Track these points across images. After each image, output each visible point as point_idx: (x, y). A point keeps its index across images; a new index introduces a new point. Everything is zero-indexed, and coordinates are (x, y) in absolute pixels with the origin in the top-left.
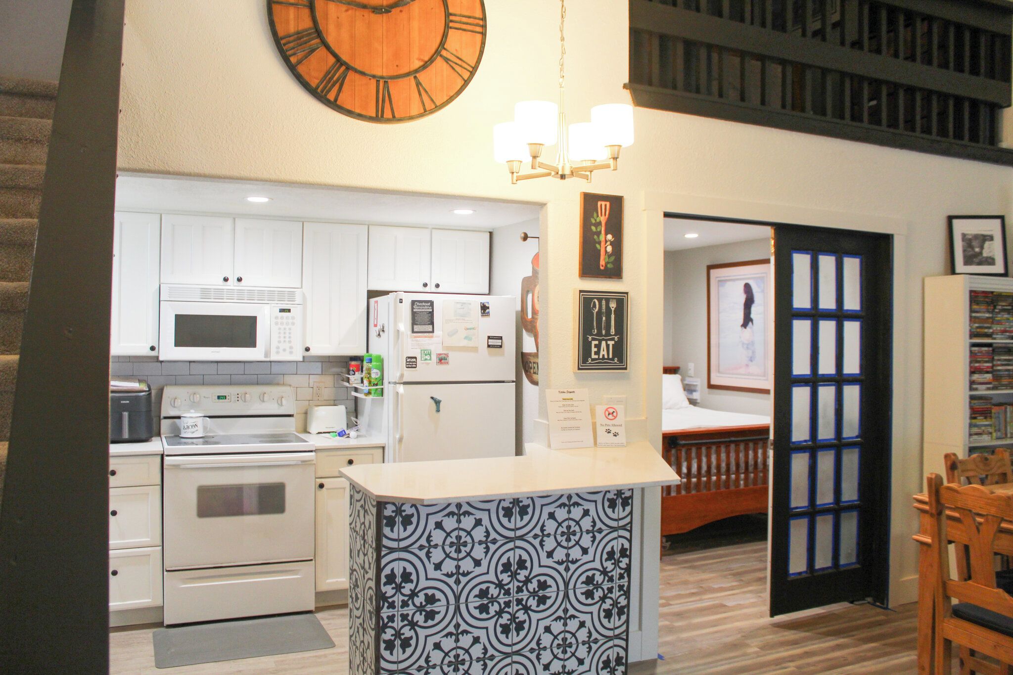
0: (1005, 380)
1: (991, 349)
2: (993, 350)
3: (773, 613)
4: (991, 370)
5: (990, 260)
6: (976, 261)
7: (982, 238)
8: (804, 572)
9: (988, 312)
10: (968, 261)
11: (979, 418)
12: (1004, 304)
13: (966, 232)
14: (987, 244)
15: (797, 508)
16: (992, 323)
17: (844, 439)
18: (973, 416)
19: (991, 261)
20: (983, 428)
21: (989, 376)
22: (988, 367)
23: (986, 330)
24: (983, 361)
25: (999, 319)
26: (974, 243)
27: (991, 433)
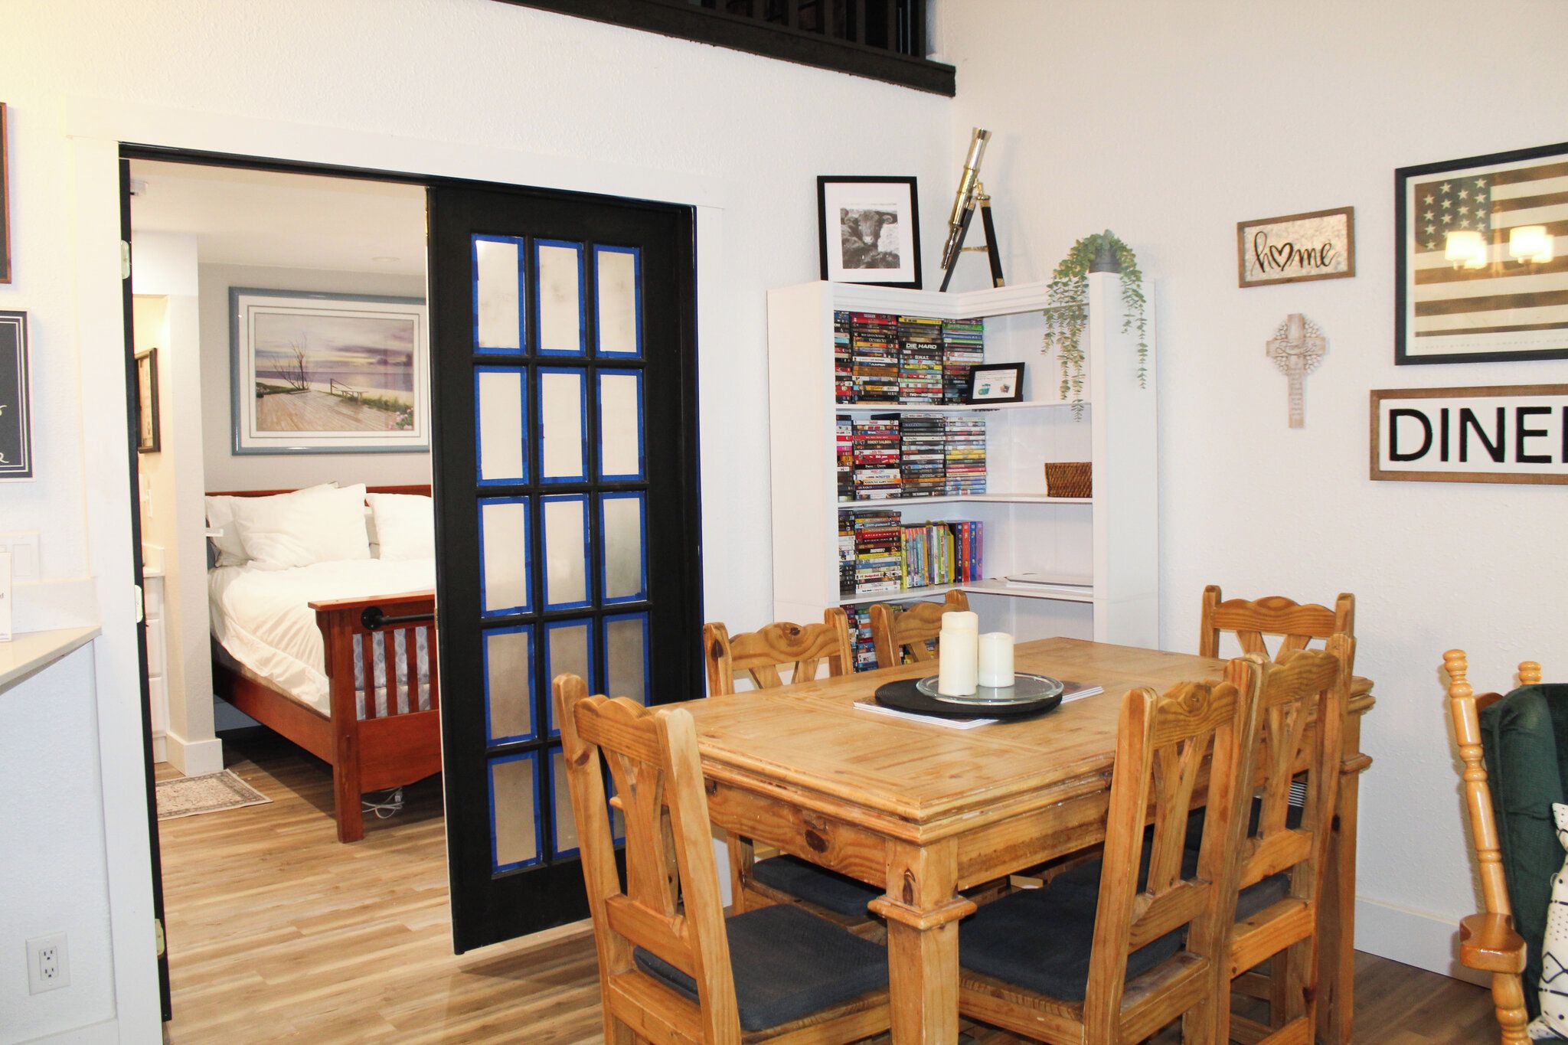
0: (926, 480)
1: (896, 422)
2: (900, 425)
3: (460, 949)
4: (898, 461)
5: (890, 259)
6: (866, 261)
7: (876, 217)
8: (531, 860)
9: (889, 354)
10: (852, 259)
11: (872, 551)
12: (922, 340)
13: (848, 208)
14: (886, 229)
15: (506, 739)
16: (899, 375)
17: (609, 601)
18: (862, 547)
19: (891, 261)
20: (884, 569)
21: (894, 474)
22: (890, 457)
23: (885, 389)
24: (879, 444)
25: (911, 367)
26: (865, 228)
27: (900, 578)
